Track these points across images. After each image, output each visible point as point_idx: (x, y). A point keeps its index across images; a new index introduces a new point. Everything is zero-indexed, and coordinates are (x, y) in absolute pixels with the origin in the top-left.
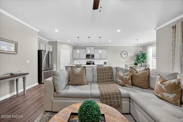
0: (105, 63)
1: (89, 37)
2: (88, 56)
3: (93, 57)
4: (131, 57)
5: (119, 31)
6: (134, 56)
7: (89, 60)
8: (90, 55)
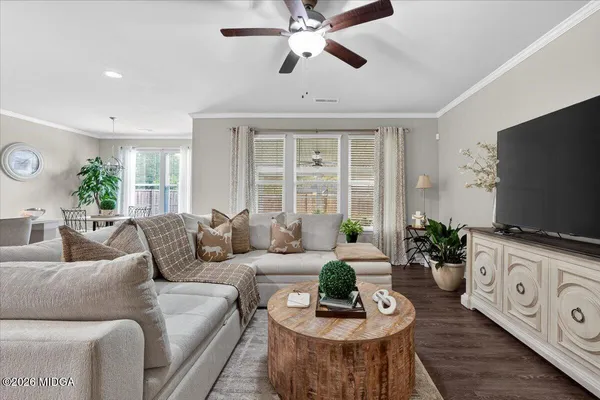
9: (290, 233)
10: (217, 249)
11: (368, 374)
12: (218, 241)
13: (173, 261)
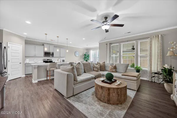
0: (63, 61)
1: (58, 37)
2: (47, 54)
3: (53, 55)
4: (81, 56)
5: (84, 39)
6: (83, 55)
7: (46, 58)
8: (50, 53)
9: (113, 68)
10: (96, 69)
11: (105, 93)
12: (97, 68)
13: (88, 70)
